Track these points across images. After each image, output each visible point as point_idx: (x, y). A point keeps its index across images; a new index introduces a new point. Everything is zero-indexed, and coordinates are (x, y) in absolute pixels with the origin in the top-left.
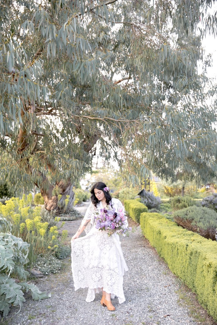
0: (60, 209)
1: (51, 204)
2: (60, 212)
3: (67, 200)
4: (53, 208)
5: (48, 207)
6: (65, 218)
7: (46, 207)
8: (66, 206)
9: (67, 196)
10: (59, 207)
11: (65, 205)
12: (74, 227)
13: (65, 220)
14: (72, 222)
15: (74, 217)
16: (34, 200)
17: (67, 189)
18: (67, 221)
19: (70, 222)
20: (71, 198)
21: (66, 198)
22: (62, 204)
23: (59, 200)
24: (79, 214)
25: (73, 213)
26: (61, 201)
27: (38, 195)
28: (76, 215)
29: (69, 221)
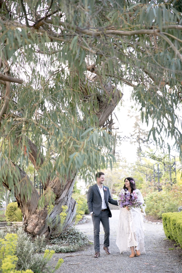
0: (51, 230)
1: (35, 221)
2: (51, 236)
3: (63, 214)
4: (39, 228)
5: (30, 227)
6: (60, 248)
7: (26, 227)
8: (61, 225)
9: (63, 207)
10: (49, 227)
11: (59, 223)
12: (78, 265)
13: (60, 252)
14: (73, 254)
15: (76, 246)
16: (5, 214)
17: (63, 195)
18: (64, 252)
19: (69, 254)
20: (70, 211)
21: (62, 210)
22: (53, 221)
23: (49, 214)
24: (83, 239)
25: (74, 237)
26: (52, 215)
27: (12, 205)
28: (80, 242)
29: (67, 252)
